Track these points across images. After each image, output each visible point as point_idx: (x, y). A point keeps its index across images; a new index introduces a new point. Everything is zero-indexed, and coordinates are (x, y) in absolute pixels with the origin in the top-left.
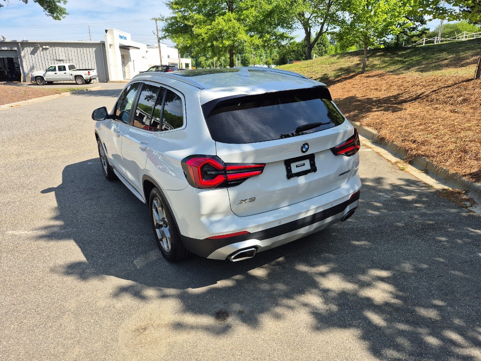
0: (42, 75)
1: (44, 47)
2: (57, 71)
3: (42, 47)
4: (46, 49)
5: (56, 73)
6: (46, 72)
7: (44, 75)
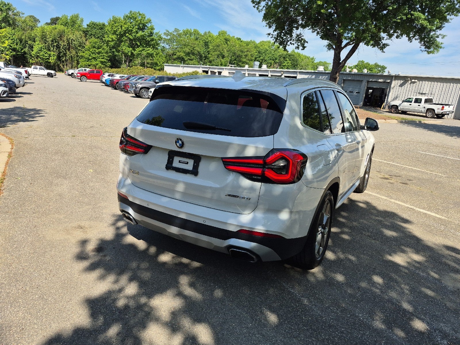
0: (398, 105)
1: (413, 80)
2: (413, 103)
3: (411, 80)
4: (414, 82)
5: (410, 105)
6: (403, 102)
7: (400, 104)
